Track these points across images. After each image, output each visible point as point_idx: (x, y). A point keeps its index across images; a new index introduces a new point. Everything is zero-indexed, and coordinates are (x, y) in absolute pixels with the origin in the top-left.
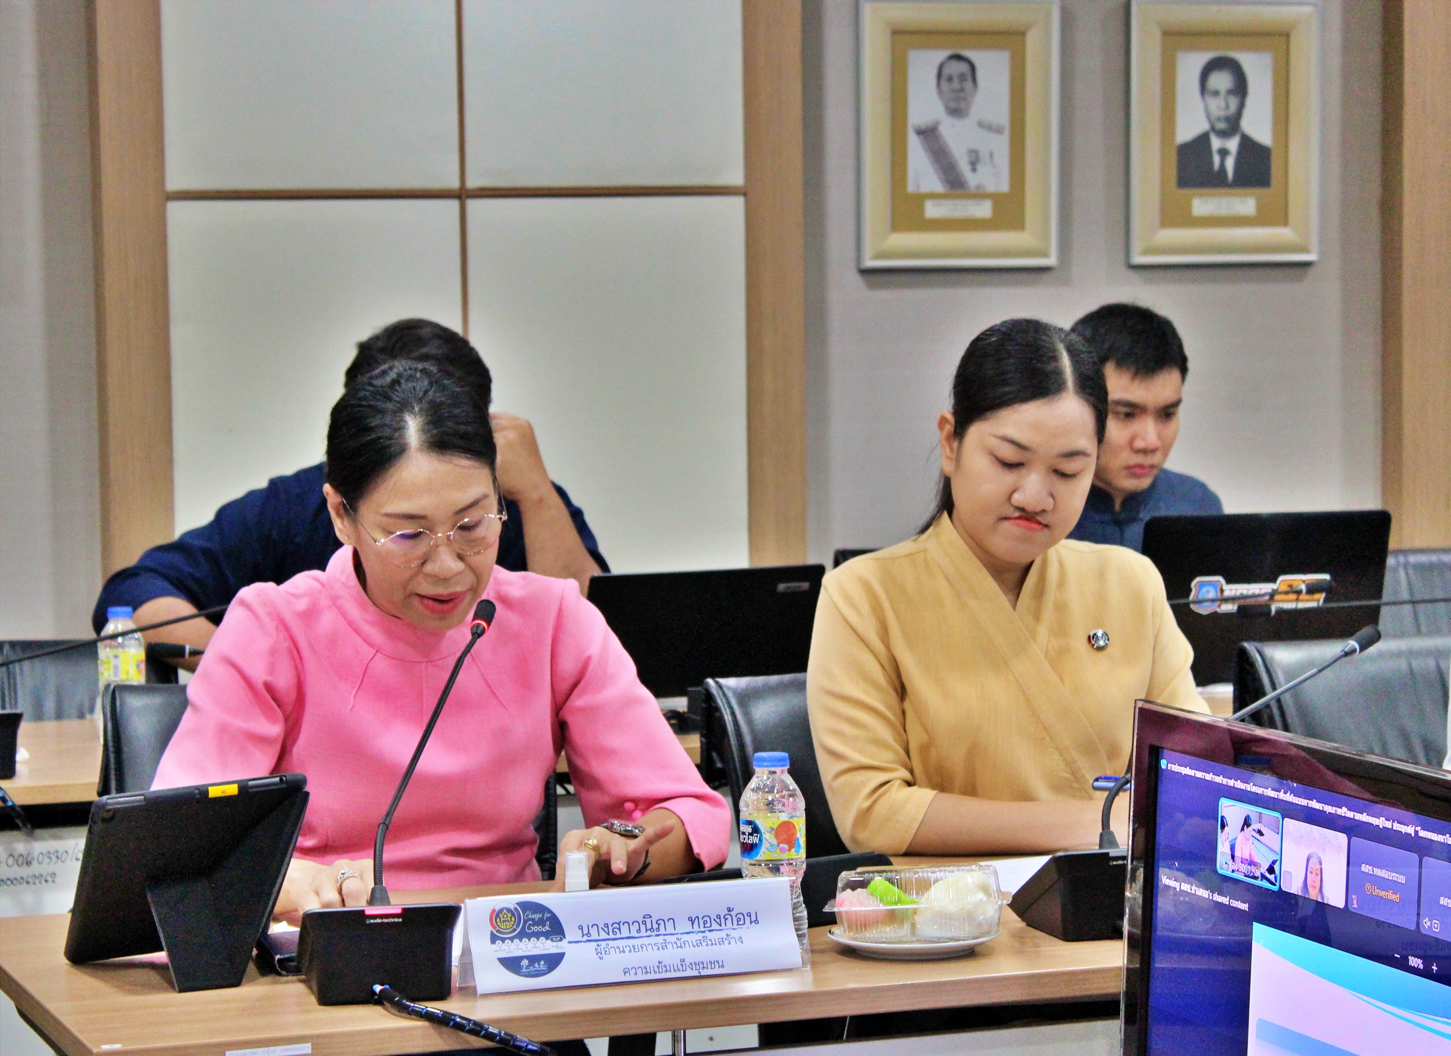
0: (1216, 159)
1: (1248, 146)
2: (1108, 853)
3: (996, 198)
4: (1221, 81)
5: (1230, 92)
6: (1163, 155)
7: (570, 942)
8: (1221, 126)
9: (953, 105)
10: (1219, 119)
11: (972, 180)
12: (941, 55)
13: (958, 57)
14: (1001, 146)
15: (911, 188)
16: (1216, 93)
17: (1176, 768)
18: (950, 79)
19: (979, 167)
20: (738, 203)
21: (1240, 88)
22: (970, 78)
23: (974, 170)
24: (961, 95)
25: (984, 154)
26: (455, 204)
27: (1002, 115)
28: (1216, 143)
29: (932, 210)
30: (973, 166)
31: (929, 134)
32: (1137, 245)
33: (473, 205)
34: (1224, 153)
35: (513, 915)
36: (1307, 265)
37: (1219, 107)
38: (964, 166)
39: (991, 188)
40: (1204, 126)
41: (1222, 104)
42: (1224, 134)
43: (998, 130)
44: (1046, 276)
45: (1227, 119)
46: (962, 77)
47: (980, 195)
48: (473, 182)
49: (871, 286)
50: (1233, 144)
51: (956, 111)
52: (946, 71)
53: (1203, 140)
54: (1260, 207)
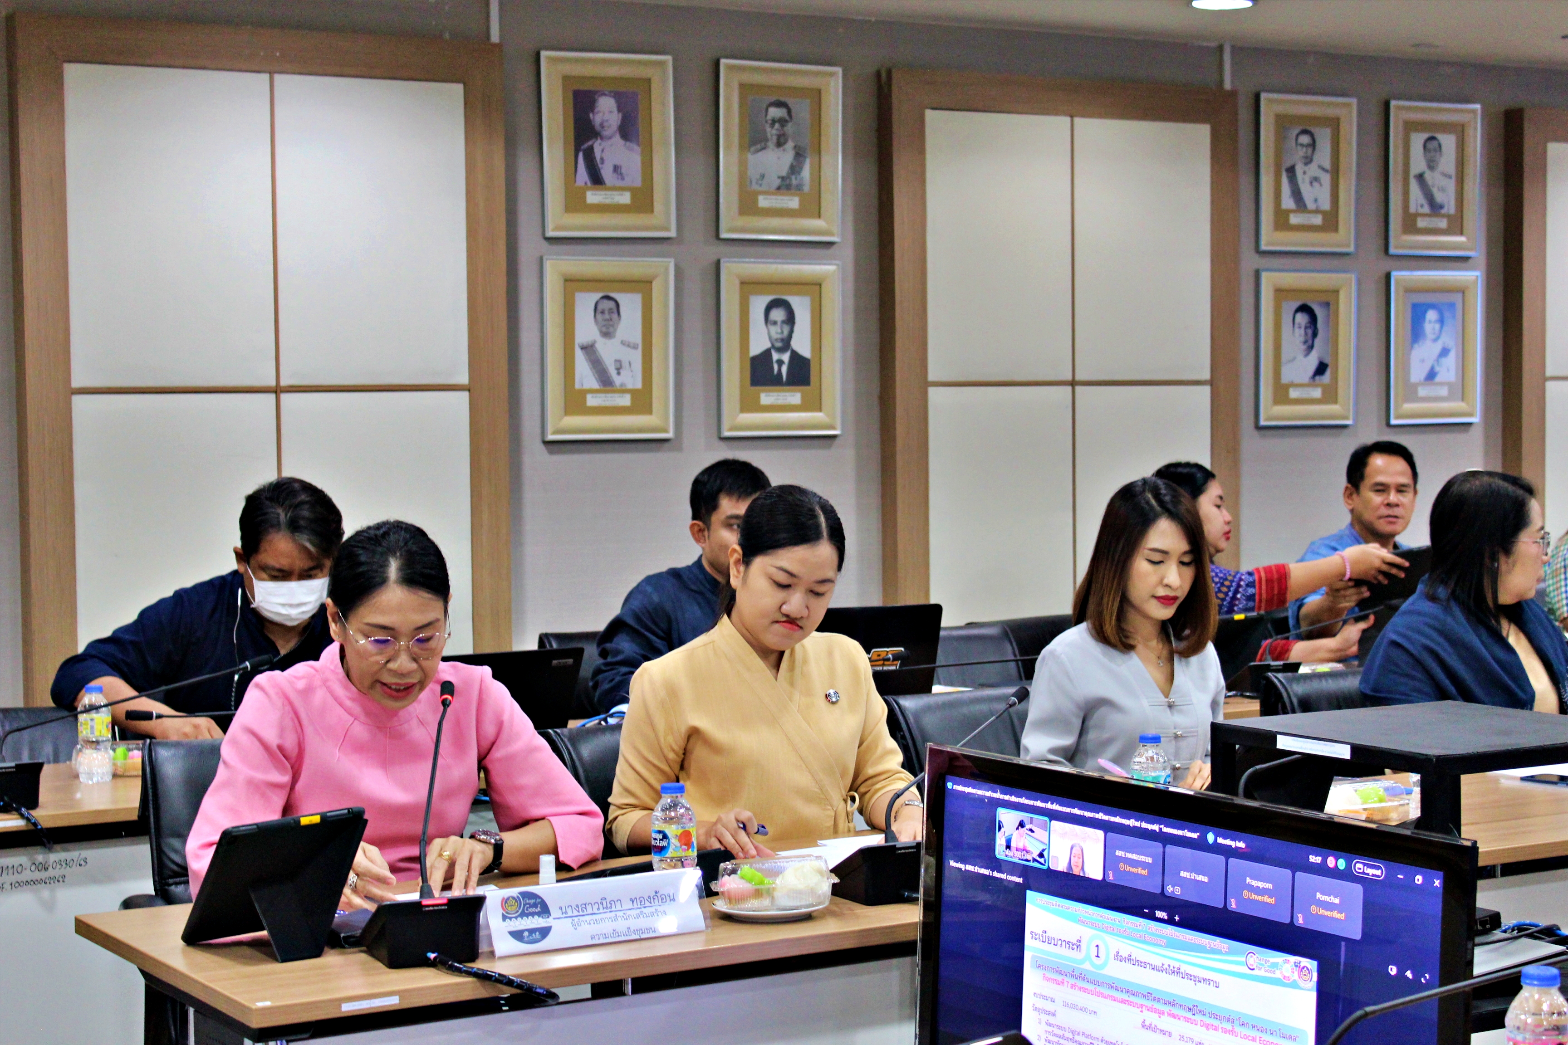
0: (776, 367)
1: (796, 357)
2: (895, 845)
3: (633, 393)
4: (778, 315)
5: (783, 322)
6: (742, 362)
7: (554, 919)
8: (779, 345)
9: (604, 329)
10: (777, 340)
11: (617, 380)
12: (597, 296)
13: (607, 298)
14: (636, 357)
15: (577, 386)
16: (775, 323)
17: (960, 788)
18: (603, 312)
19: (622, 371)
20: (464, 396)
21: (790, 319)
22: (615, 310)
23: (619, 374)
24: (611, 323)
25: (625, 364)
26: (273, 396)
27: (637, 337)
28: (775, 356)
29: (592, 401)
30: (619, 371)
31: (589, 349)
32: (726, 423)
33: (284, 397)
34: (780, 362)
35: (516, 901)
36: (834, 437)
37: (776, 332)
38: (612, 372)
39: (630, 386)
40: (769, 345)
41: (779, 331)
42: (781, 350)
43: (635, 347)
44: (666, 445)
45: (782, 340)
46: (611, 311)
47: (623, 391)
48: (284, 382)
49: (551, 452)
50: (786, 357)
51: (607, 334)
52: (600, 308)
53: (767, 354)
54: (803, 398)
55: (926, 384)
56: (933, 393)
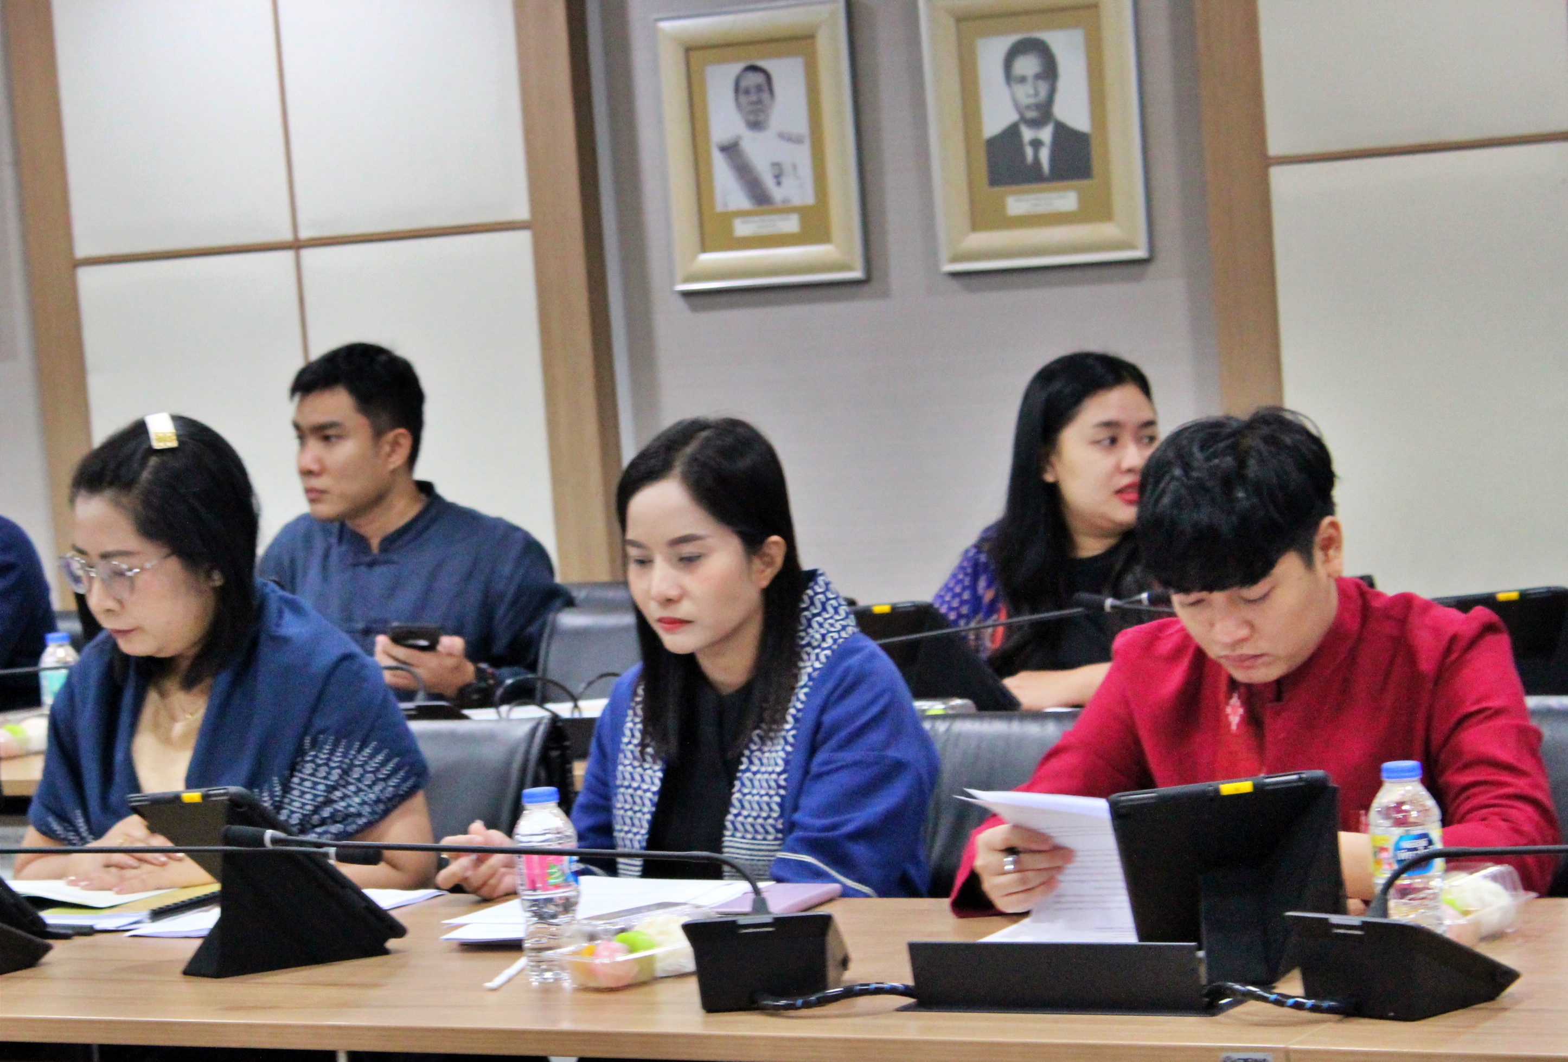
0: (1029, 152)
1: (1064, 135)
3: (802, 211)
4: (1028, 65)
5: (1038, 77)
6: (968, 152)
8: (1032, 114)
9: (752, 118)
10: (1028, 107)
11: (777, 194)
12: (738, 67)
13: (753, 68)
14: (802, 156)
15: (719, 208)
16: (1023, 80)
18: (747, 92)
19: (784, 180)
20: (525, 237)
21: (1050, 71)
22: (765, 87)
23: (779, 184)
24: (760, 106)
25: (787, 168)
26: (290, 255)
28: (1027, 134)
29: (742, 228)
30: (778, 177)
31: (731, 150)
32: (945, 251)
33: (306, 254)
34: (1037, 144)
36: (1136, 261)
37: (1025, 94)
38: (768, 180)
39: (797, 201)
40: (1013, 117)
41: (1031, 91)
42: (1036, 124)
43: (798, 140)
45: (1038, 107)
46: (759, 88)
47: (787, 210)
48: (304, 234)
49: (694, 309)
50: (1046, 134)
51: (756, 125)
52: (744, 84)
54: (1082, 200)
55: (1266, 162)
56: (1279, 177)
